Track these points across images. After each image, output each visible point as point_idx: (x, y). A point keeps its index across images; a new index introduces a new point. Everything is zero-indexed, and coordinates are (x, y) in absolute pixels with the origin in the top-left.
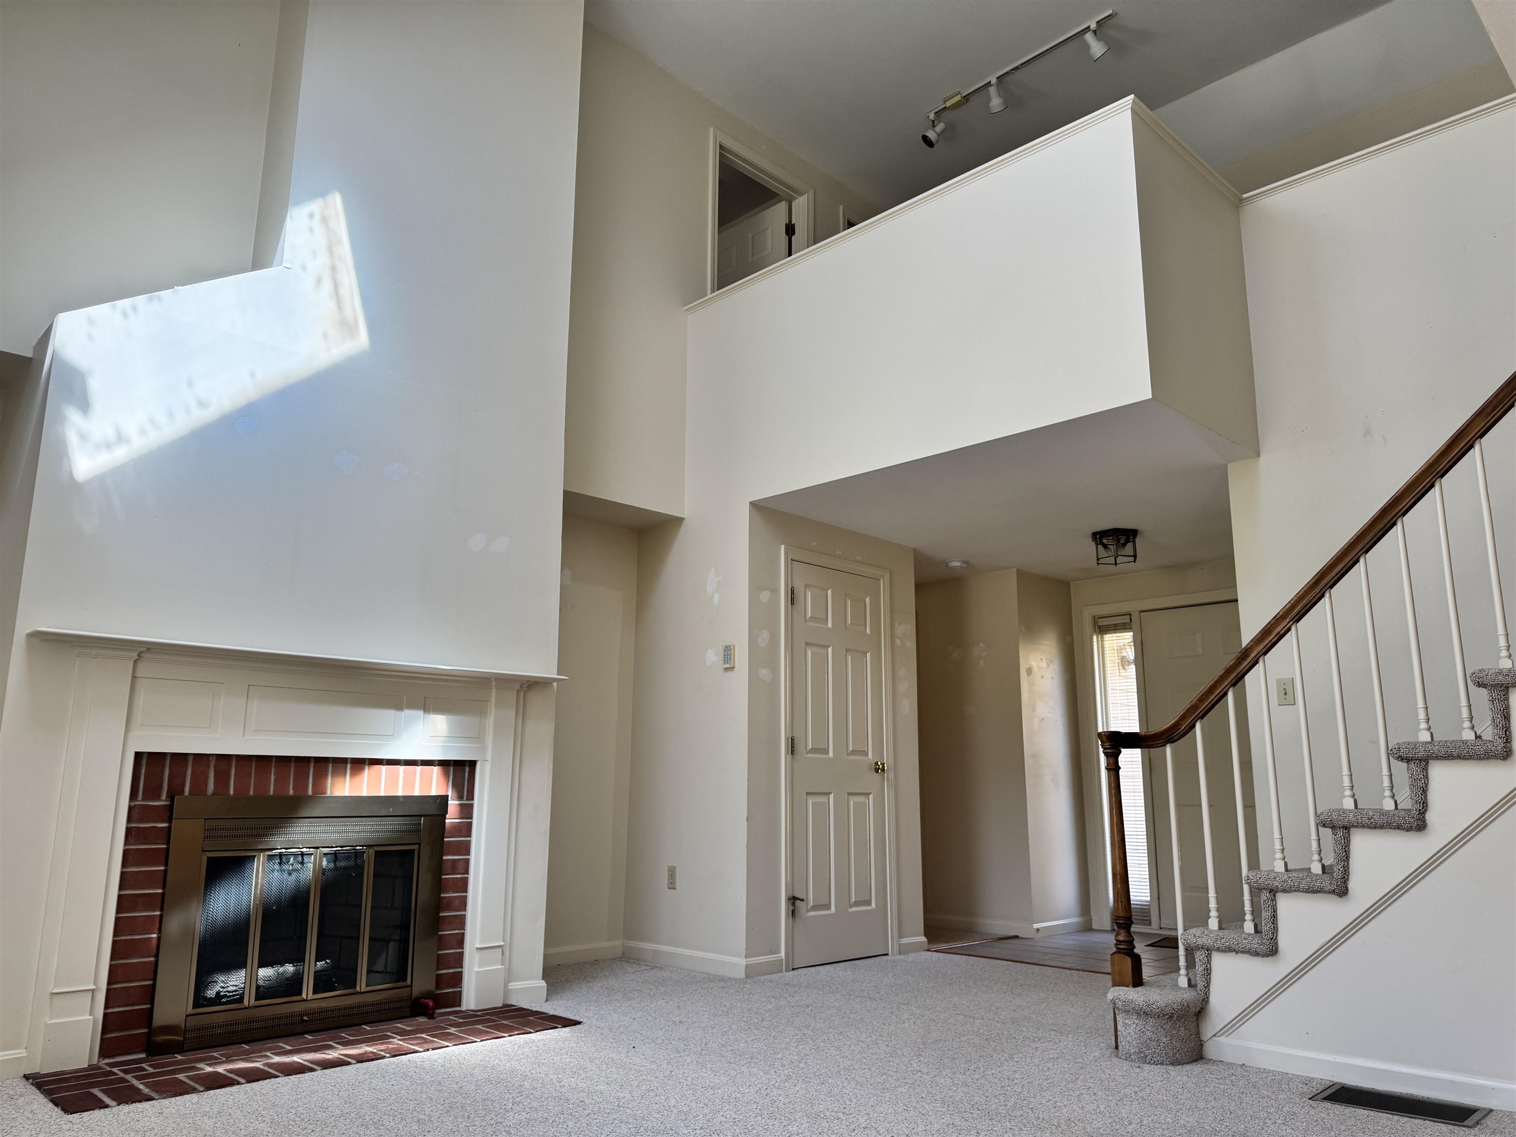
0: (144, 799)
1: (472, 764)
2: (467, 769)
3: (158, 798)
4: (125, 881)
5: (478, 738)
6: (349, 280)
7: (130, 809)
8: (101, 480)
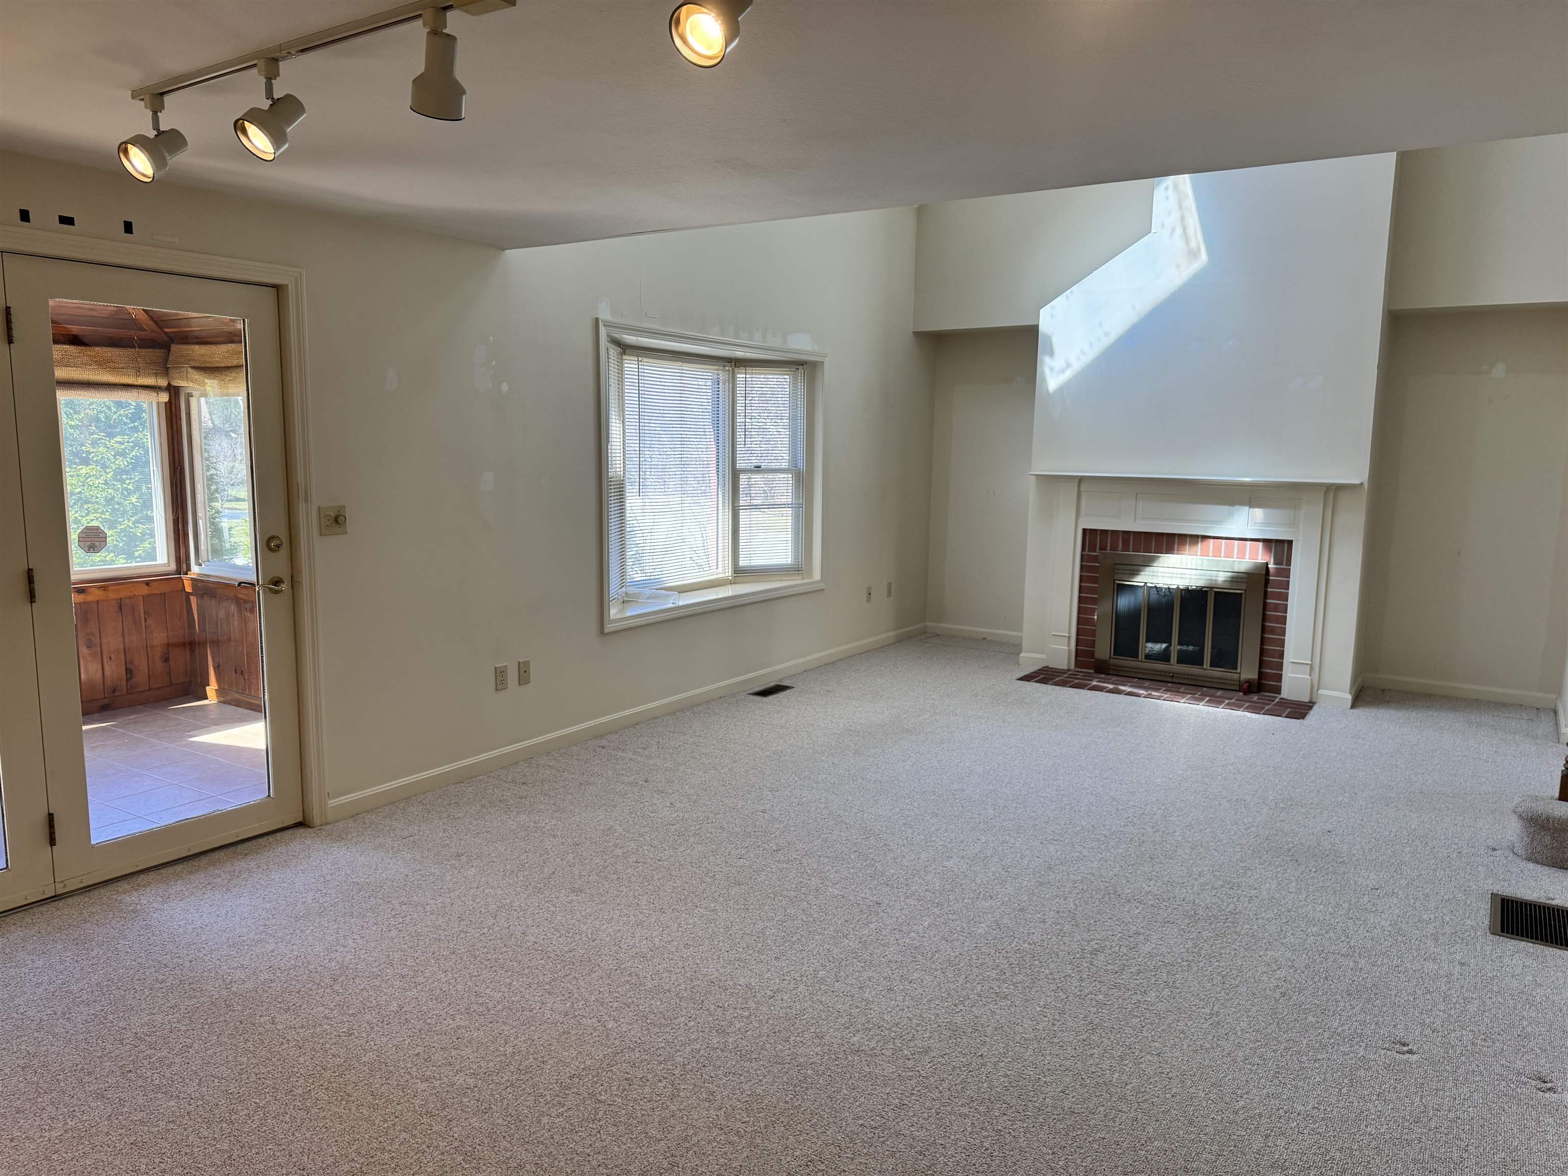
0: (1089, 551)
1: (1290, 542)
2: (1286, 545)
3: (1095, 551)
4: (1081, 589)
5: (1293, 524)
6: (1193, 221)
7: (1082, 556)
8: (1060, 390)
